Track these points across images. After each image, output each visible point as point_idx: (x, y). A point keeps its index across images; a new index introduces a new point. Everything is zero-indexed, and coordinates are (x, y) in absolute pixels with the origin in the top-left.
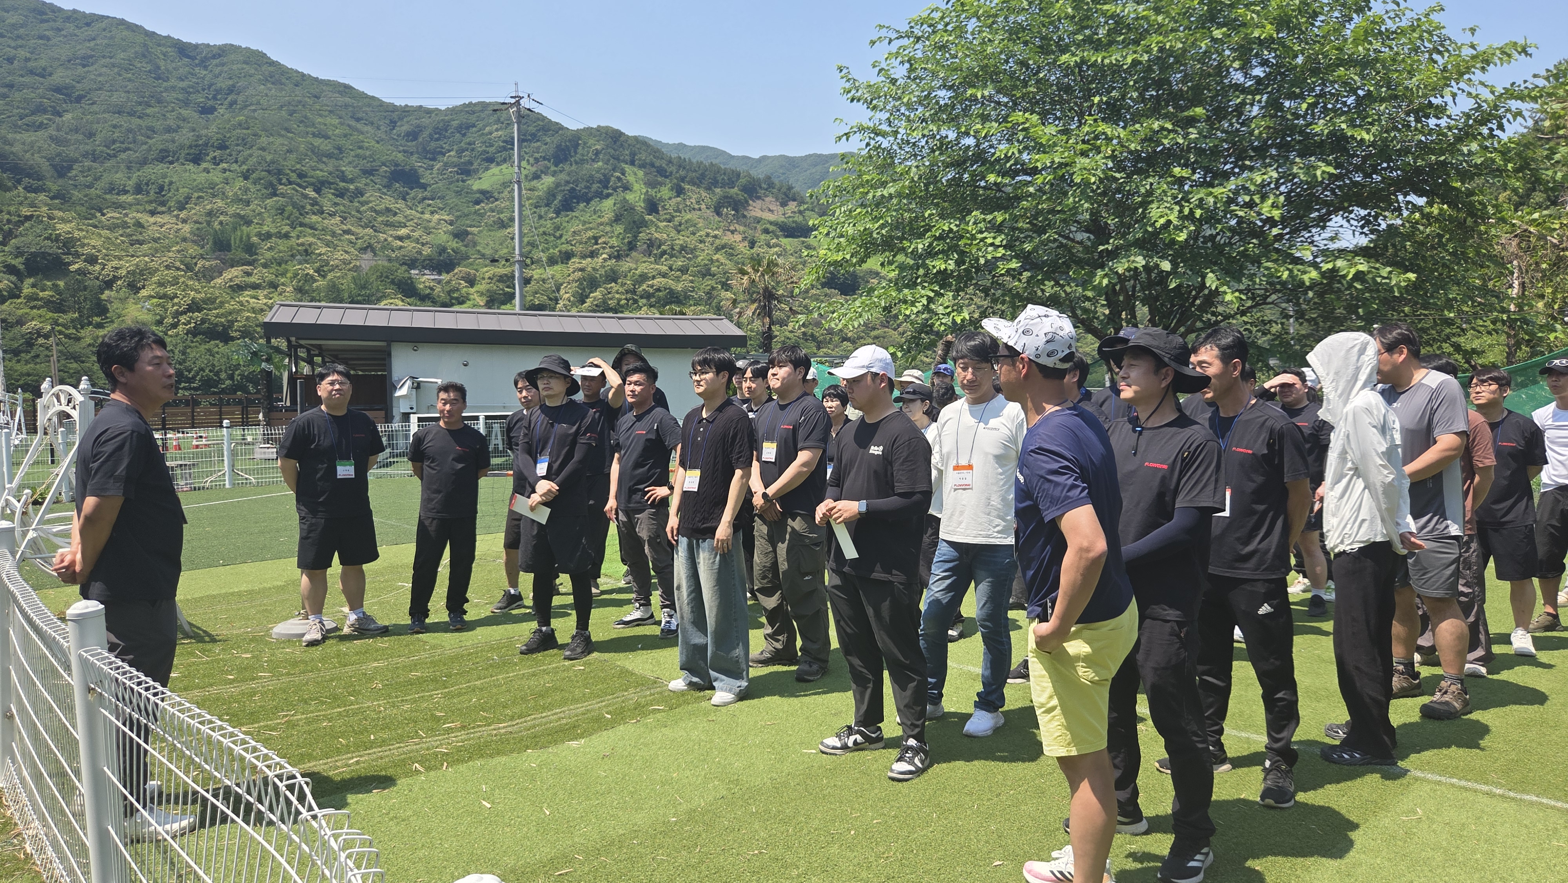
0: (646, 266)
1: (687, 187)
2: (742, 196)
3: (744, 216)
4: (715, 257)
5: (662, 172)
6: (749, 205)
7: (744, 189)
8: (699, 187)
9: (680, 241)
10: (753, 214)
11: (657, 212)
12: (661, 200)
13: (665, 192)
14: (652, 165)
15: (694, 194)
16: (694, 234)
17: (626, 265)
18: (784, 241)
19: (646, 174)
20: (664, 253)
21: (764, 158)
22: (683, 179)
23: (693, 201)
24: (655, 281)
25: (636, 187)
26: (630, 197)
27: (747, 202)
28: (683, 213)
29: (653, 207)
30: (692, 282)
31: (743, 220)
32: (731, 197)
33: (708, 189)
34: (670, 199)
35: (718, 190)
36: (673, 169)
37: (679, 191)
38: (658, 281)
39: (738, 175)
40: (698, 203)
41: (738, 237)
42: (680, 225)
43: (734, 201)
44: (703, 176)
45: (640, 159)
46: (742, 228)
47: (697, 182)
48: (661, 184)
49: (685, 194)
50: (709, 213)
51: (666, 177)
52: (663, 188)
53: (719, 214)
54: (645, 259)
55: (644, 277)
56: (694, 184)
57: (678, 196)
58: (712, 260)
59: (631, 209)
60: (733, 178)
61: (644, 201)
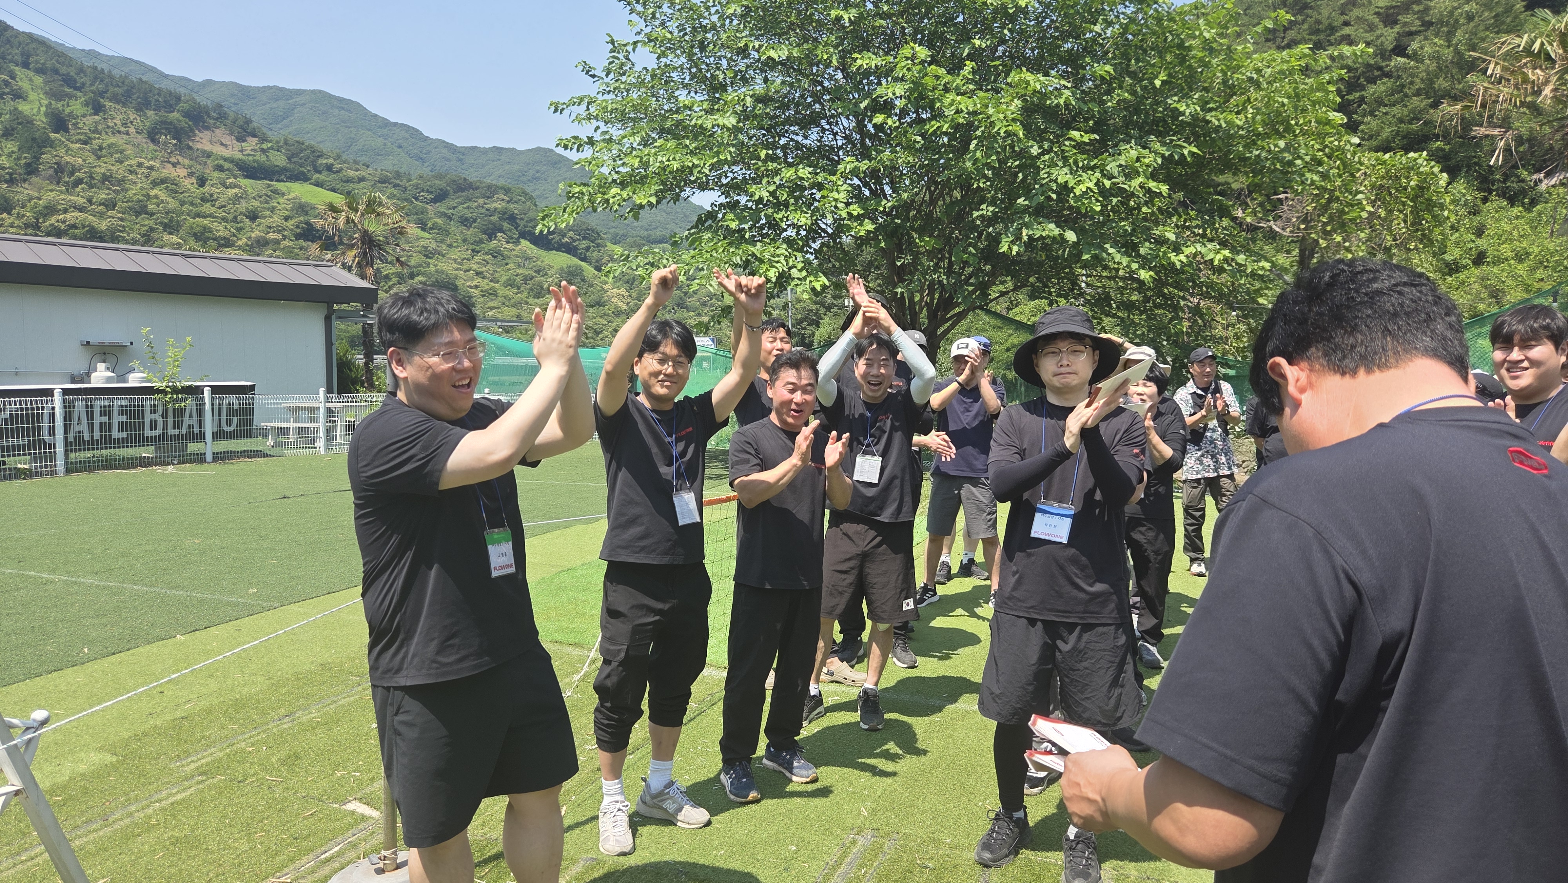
0: (53, 195)
1: (108, 104)
2: (184, 123)
3: (190, 148)
4: (153, 193)
5: (69, 81)
6: (195, 135)
7: (187, 114)
8: (124, 105)
9: (101, 169)
10: (199, 146)
11: (67, 130)
12: (71, 115)
13: (76, 106)
14: (56, 72)
15: (117, 115)
16: (121, 162)
17: (24, 191)
18: (244, 182)
19: (46, 83)
20: (79, 182)
21: (208, 83)
22: (102, 94)
23: (118, 122)
24: (68, 216)
25: (33, 96)
26: (24, 107)
27: (192, 131)
28: (104, 137)
29: (60, 123)
30: (122, 220)
31: (188, 152)
32: (171, 123)
33: (139, 109)
34: (84, 116)
35: (150, 113)
36: (87, 80)
37: (98, 109)
38: (72, 216)
39: (178, 99)
40: (124, 124)
41: (183, 172)
42: (101, 148)
43: (176, 128)
44: (128, 94)
45: (37, 62)
46: (186, 162)
47: (123, 100)
48: (70, 97)
49: (105, 112)
50: (141, 139)
51: (76, 89)
52: (72, 102)
53: (153, 141)
54: (53, 187)
55: (50, 210)
56: (118, 102)
57: (96, 114)
58: (148, 197)
59: (28, 122)
60: (170, 101)
61: (46, 114)
